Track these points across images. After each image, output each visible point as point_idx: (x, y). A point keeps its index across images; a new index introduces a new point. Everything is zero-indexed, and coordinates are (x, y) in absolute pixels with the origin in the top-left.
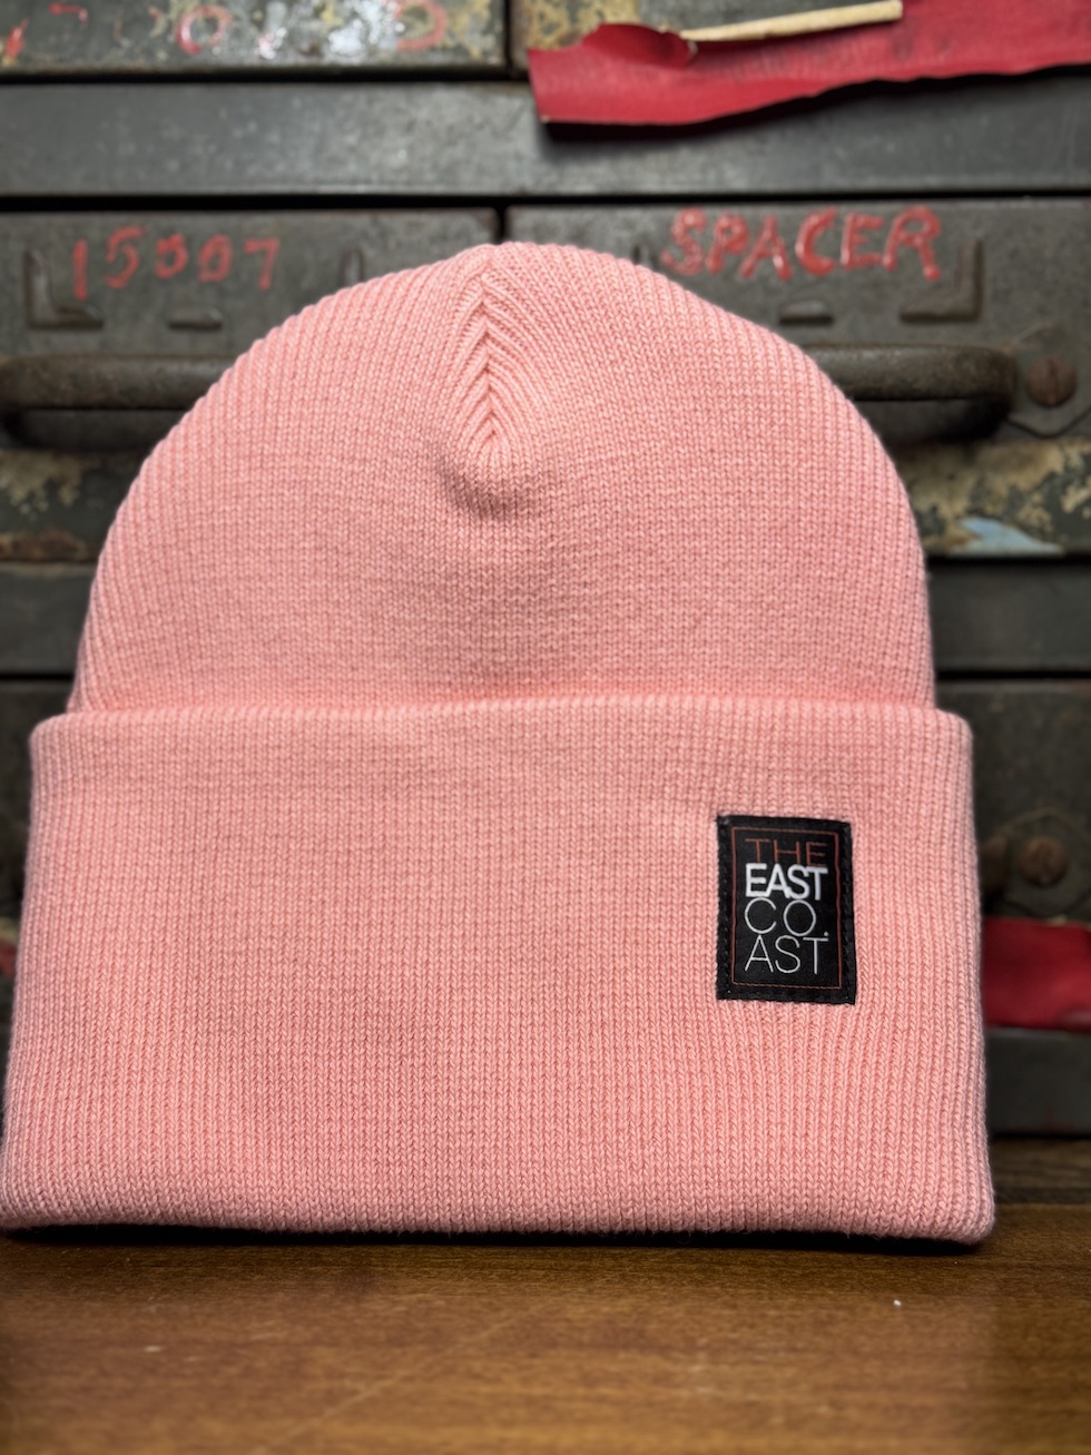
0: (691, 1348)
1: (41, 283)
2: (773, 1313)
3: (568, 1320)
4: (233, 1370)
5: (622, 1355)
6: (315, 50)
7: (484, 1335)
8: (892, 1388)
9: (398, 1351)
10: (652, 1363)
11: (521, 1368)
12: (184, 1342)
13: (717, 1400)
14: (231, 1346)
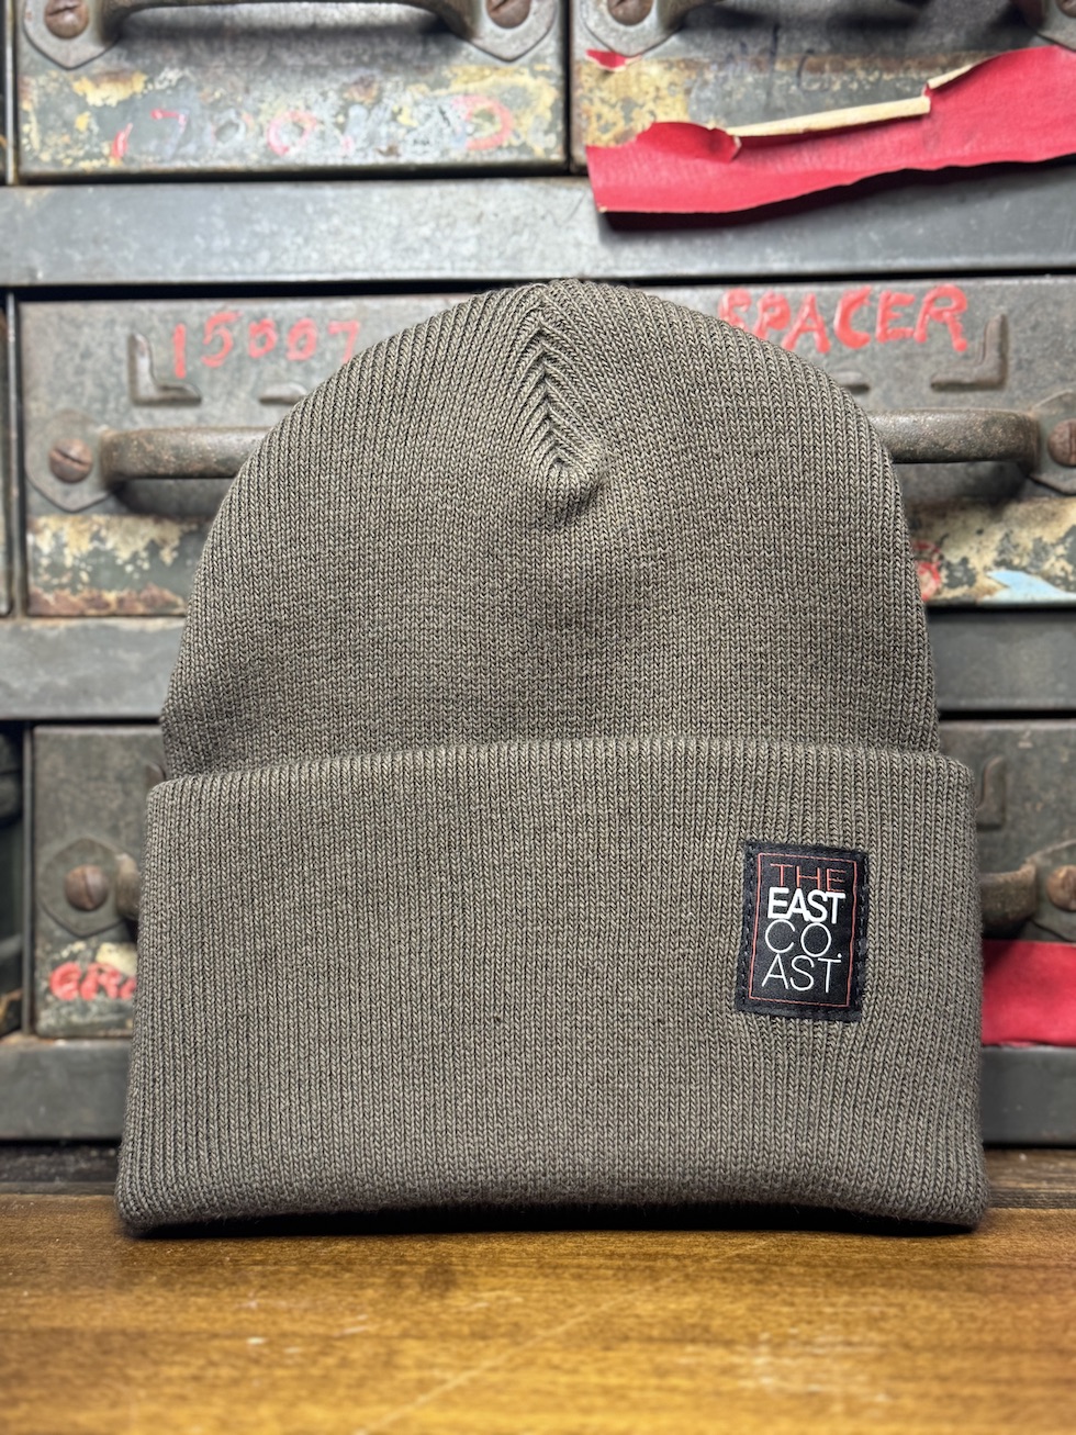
0: (753, 1341)
1: (143, 364)
2: (828, 1310)
3: (637, 1316)
4: (330, 1361)
5: (690, 1348)
6: (393, 151)
7: (560, 1330)
8: (943, 1379)
9: (481, 1344)
10: (718, 1356)
11: (597, 1360)
12: (284, 1335)
13: (780, 1391)
14: (328, 1338)
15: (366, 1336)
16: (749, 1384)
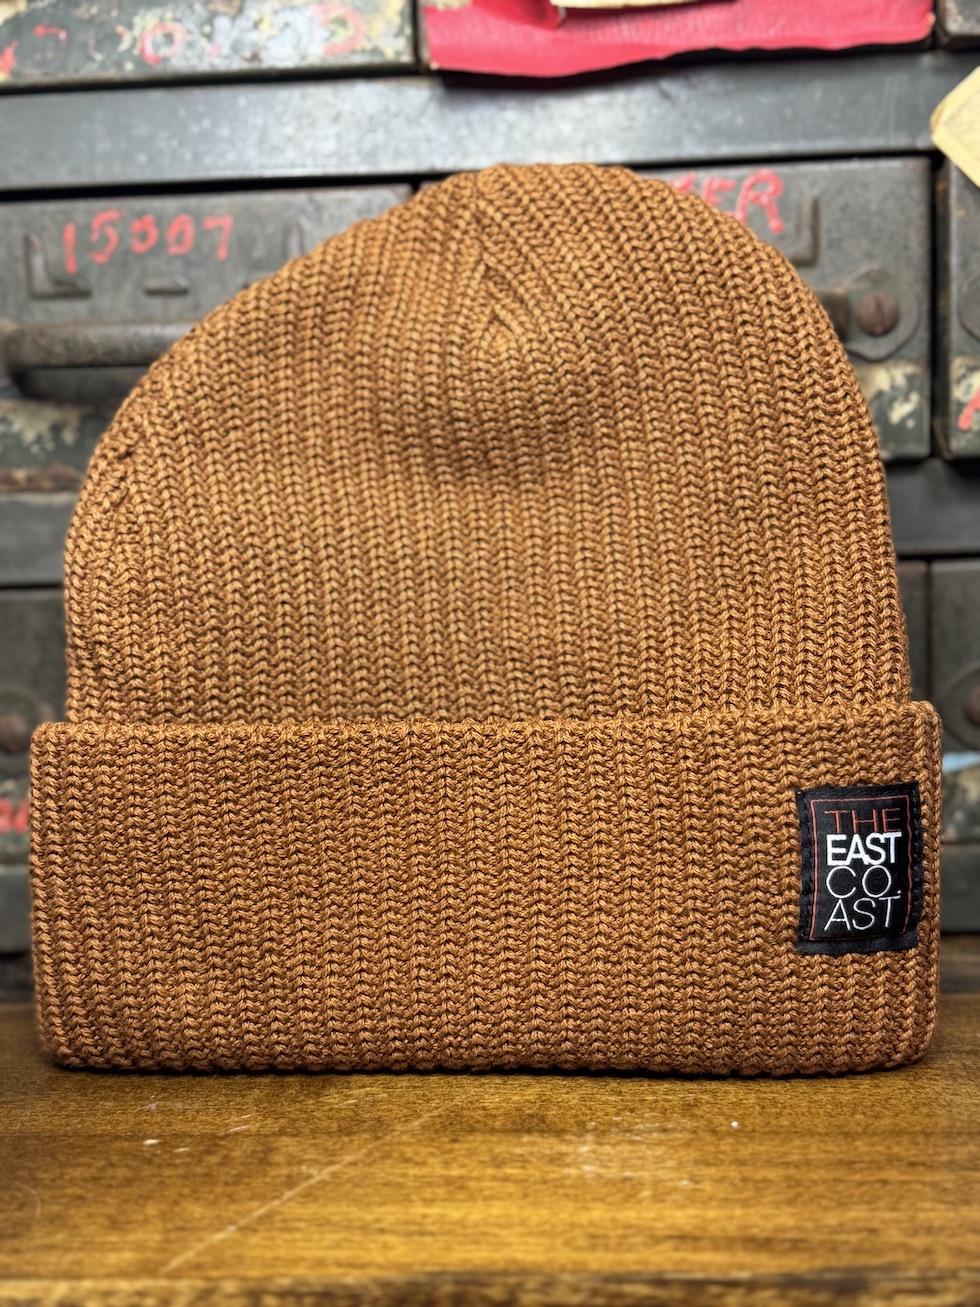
0: (582, 1129)
1: (38, 261)
2: (650, 1098)
3: (484, 1108)
4: (214, 1159)
5: (526, 1139)
6: (255, 57)
7: (416, 1123)
8: (742, 1163)
9: (346, 1139)
10: (548, 1145)
11: (444, 1152)
12: (176, 1136)
13: (599, 1176)
14: (214, 1137)
15: (247, 1134)
16: (573, 1172)
